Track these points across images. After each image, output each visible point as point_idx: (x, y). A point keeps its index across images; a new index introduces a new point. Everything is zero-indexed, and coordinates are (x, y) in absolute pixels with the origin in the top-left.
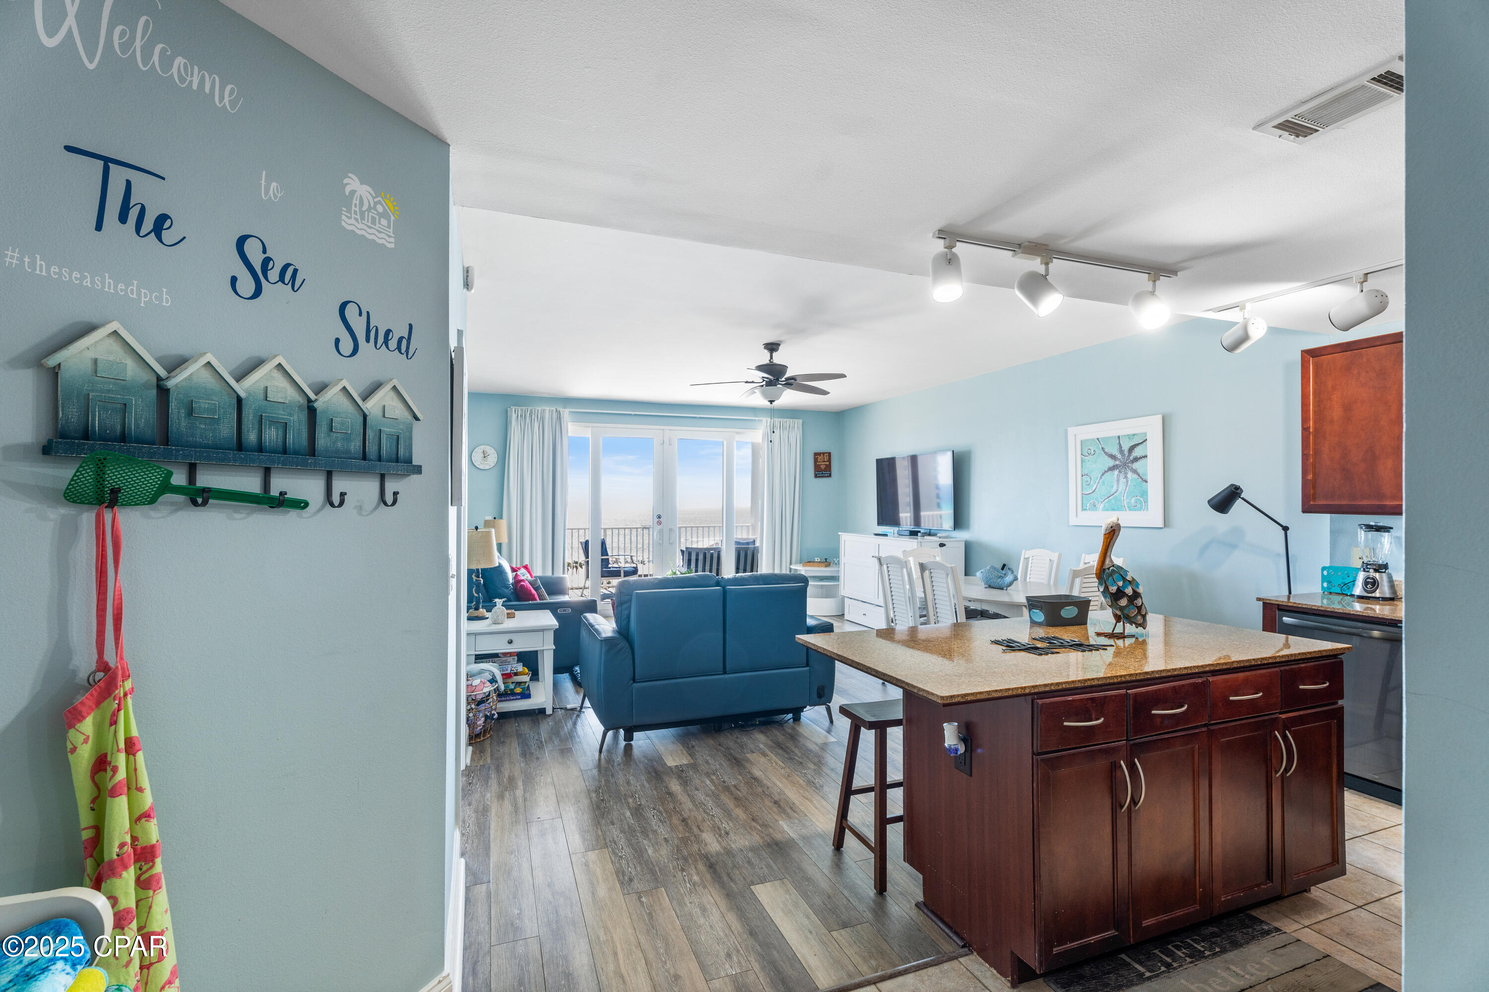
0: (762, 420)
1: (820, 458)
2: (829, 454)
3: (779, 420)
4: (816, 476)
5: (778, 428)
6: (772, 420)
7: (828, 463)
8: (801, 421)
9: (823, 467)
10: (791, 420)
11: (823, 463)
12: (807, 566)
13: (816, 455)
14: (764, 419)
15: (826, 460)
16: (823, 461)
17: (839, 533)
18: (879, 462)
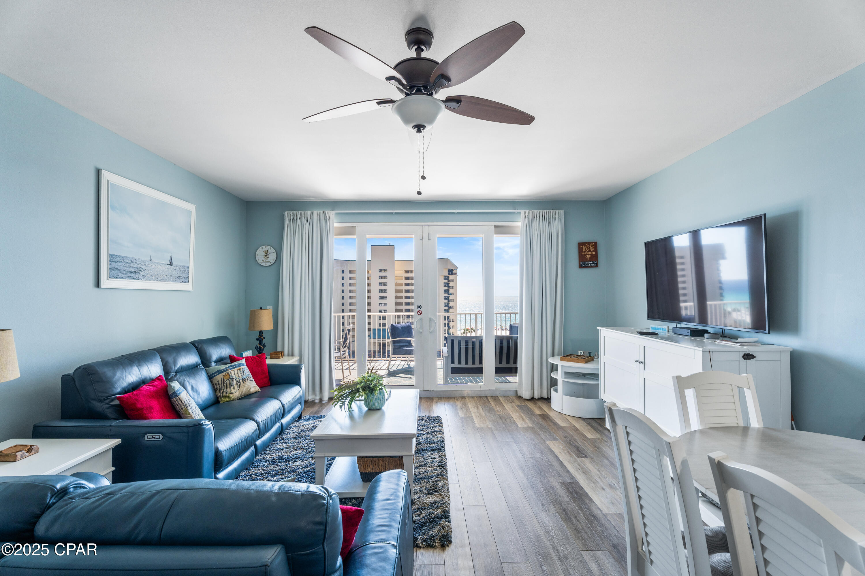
0: (520, 213)
1: (584, 248)
2: (596, 244)
3: (538, 211)
4: (581, 266)
5: (538, 218)
6: (531, 212)
7: (594, 253)
8: (562, 211)
9: (588, 257)
10: (552, 211)
11: (588, 253)
13: (580, 244)
14: (522, 211)
15: (591, 250)
16: (589, 251)
17: (598, 328)
18: (649, 244)
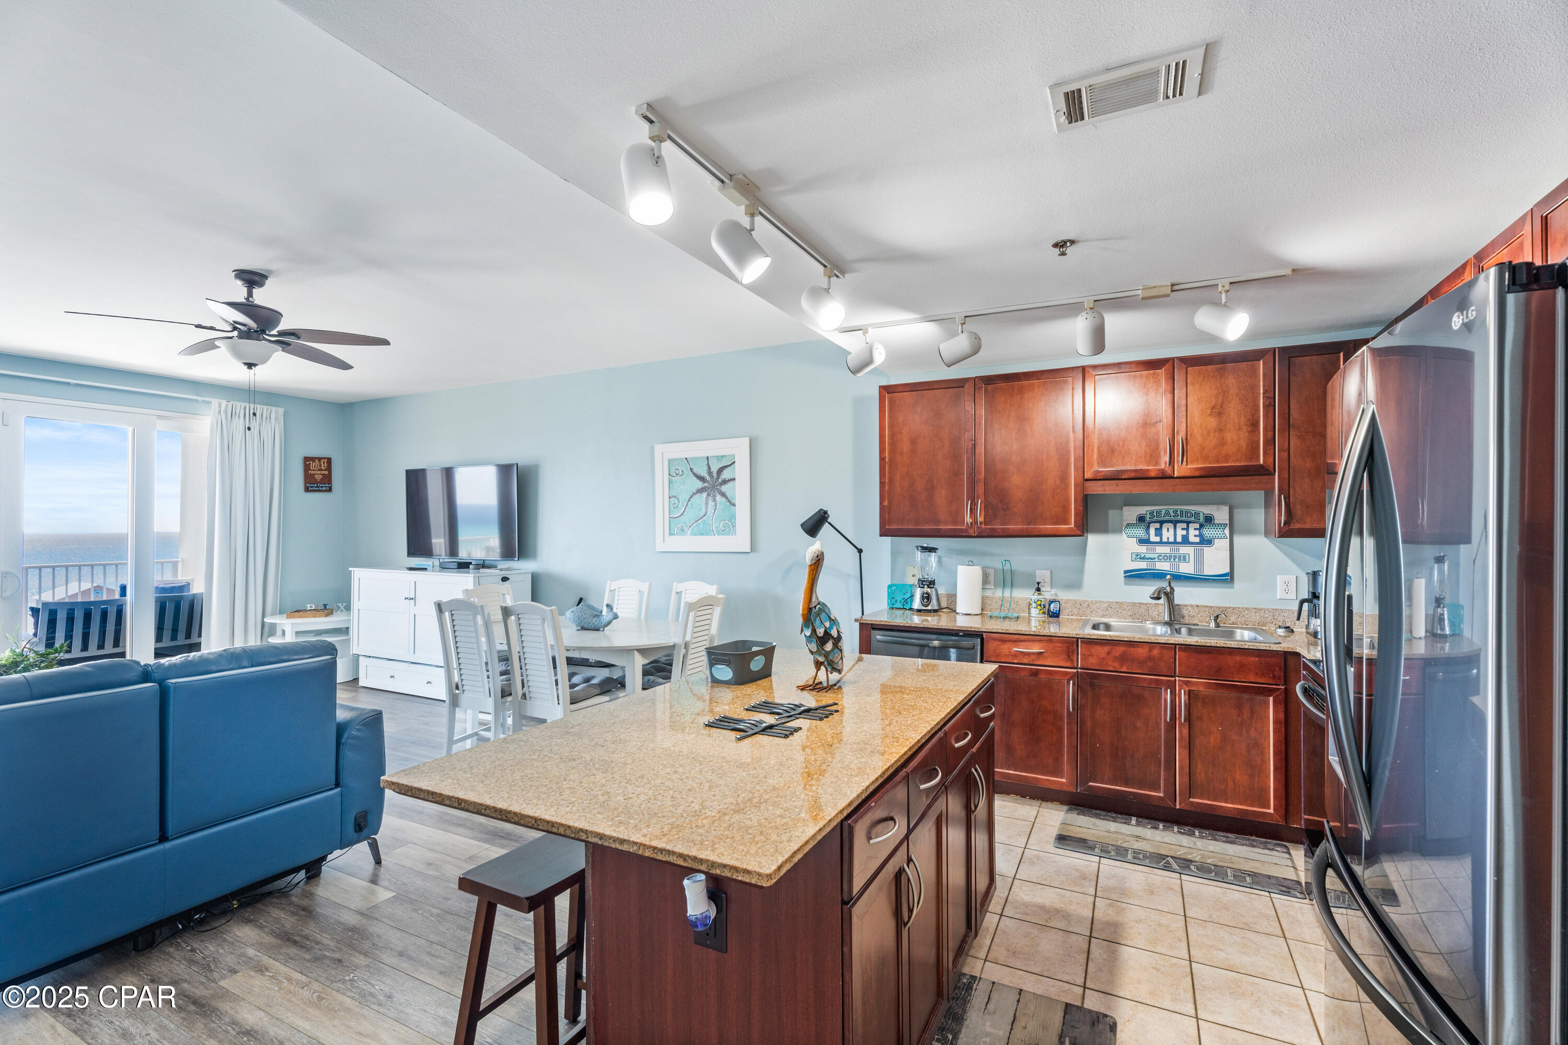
0: (211, 402)
1: (313, 465)
2: (329, 460)
3: (243, 405)
4: (307, 490)
5: (242, 416)
6: (230, 404)
7: (326, 472)
8: (281, 411)
9: (318, 477)
10: (265, 408)
11: (319, 472)
12: (294, 617)
13: (307, 460)
14: (215, 402)
15: (323, 468)
16: (319, 470)
17: (350, 569)
18: (409, 473)
